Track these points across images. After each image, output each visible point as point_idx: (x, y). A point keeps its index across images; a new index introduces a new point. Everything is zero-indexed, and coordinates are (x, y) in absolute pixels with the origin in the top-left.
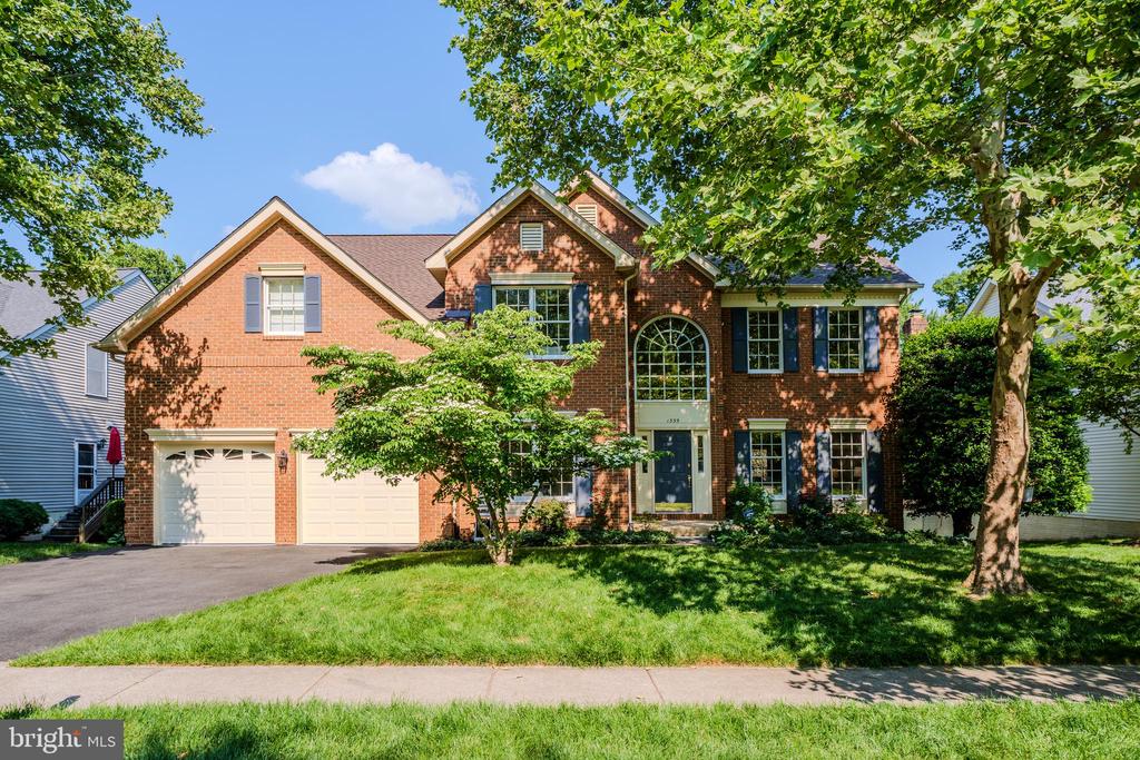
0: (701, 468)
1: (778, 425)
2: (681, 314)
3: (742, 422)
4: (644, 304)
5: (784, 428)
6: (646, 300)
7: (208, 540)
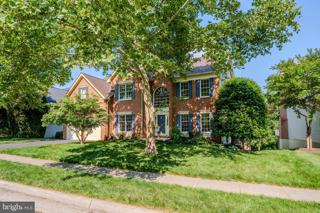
0: (168, 125)
1: (187, 113)
2: (164, 86)
3: (178, 112)
4: (156, 84)
5: (188, 113)
6: (156, 83)
7: (74, 139)
